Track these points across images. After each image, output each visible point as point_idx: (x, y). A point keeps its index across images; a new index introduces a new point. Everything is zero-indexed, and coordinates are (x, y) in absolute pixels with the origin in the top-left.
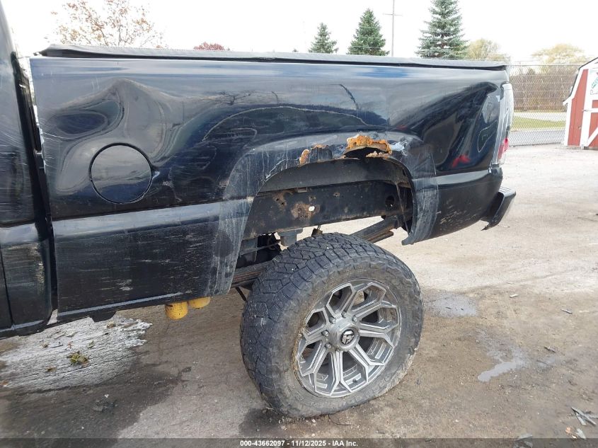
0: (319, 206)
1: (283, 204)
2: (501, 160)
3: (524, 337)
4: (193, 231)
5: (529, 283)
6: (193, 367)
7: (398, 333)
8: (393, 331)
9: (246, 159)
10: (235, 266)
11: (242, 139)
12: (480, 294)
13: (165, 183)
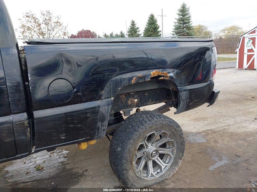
0: (139, 99)
1: (124, 99)
2: (213, 78)
3: (227, 151)
4: (90, 112)
5: (227, 127)
6: (89, 169)
7: (175, 151)
8: (173, 151)
9: (111, 82)
10: (107, 126)
11: (108, 74)
12: (206, 133)
13: (79, 94)
